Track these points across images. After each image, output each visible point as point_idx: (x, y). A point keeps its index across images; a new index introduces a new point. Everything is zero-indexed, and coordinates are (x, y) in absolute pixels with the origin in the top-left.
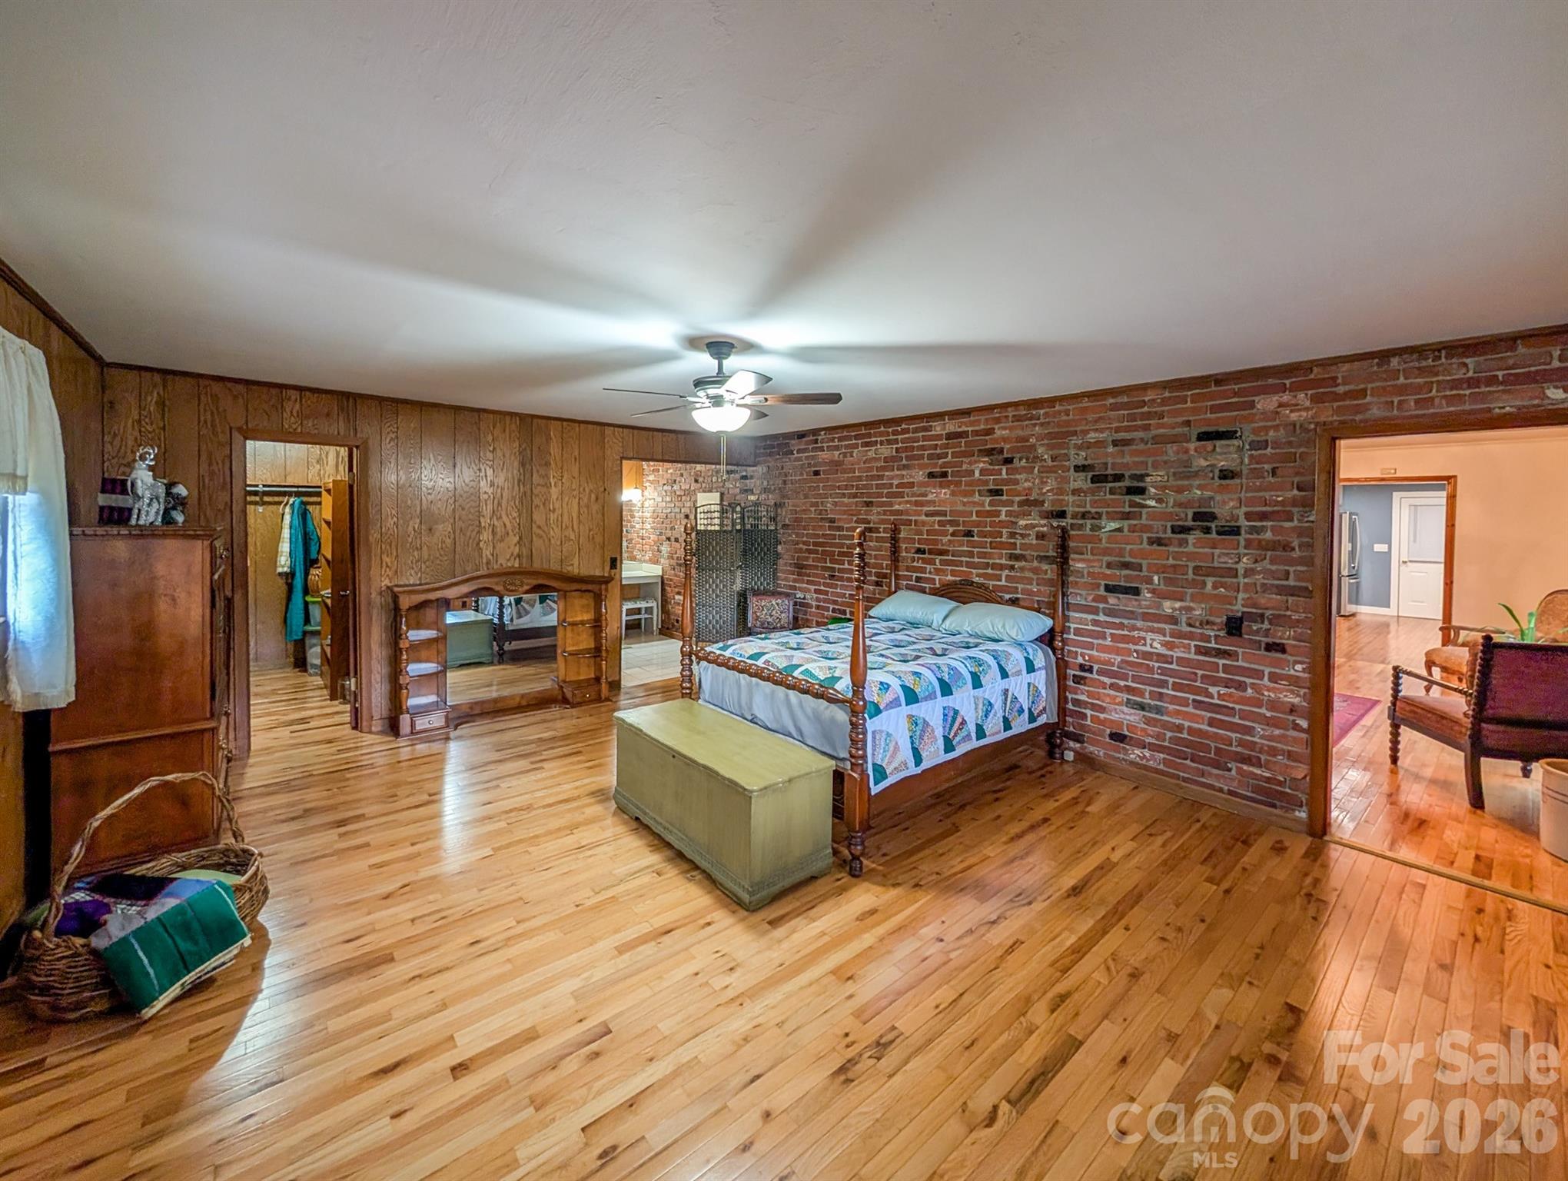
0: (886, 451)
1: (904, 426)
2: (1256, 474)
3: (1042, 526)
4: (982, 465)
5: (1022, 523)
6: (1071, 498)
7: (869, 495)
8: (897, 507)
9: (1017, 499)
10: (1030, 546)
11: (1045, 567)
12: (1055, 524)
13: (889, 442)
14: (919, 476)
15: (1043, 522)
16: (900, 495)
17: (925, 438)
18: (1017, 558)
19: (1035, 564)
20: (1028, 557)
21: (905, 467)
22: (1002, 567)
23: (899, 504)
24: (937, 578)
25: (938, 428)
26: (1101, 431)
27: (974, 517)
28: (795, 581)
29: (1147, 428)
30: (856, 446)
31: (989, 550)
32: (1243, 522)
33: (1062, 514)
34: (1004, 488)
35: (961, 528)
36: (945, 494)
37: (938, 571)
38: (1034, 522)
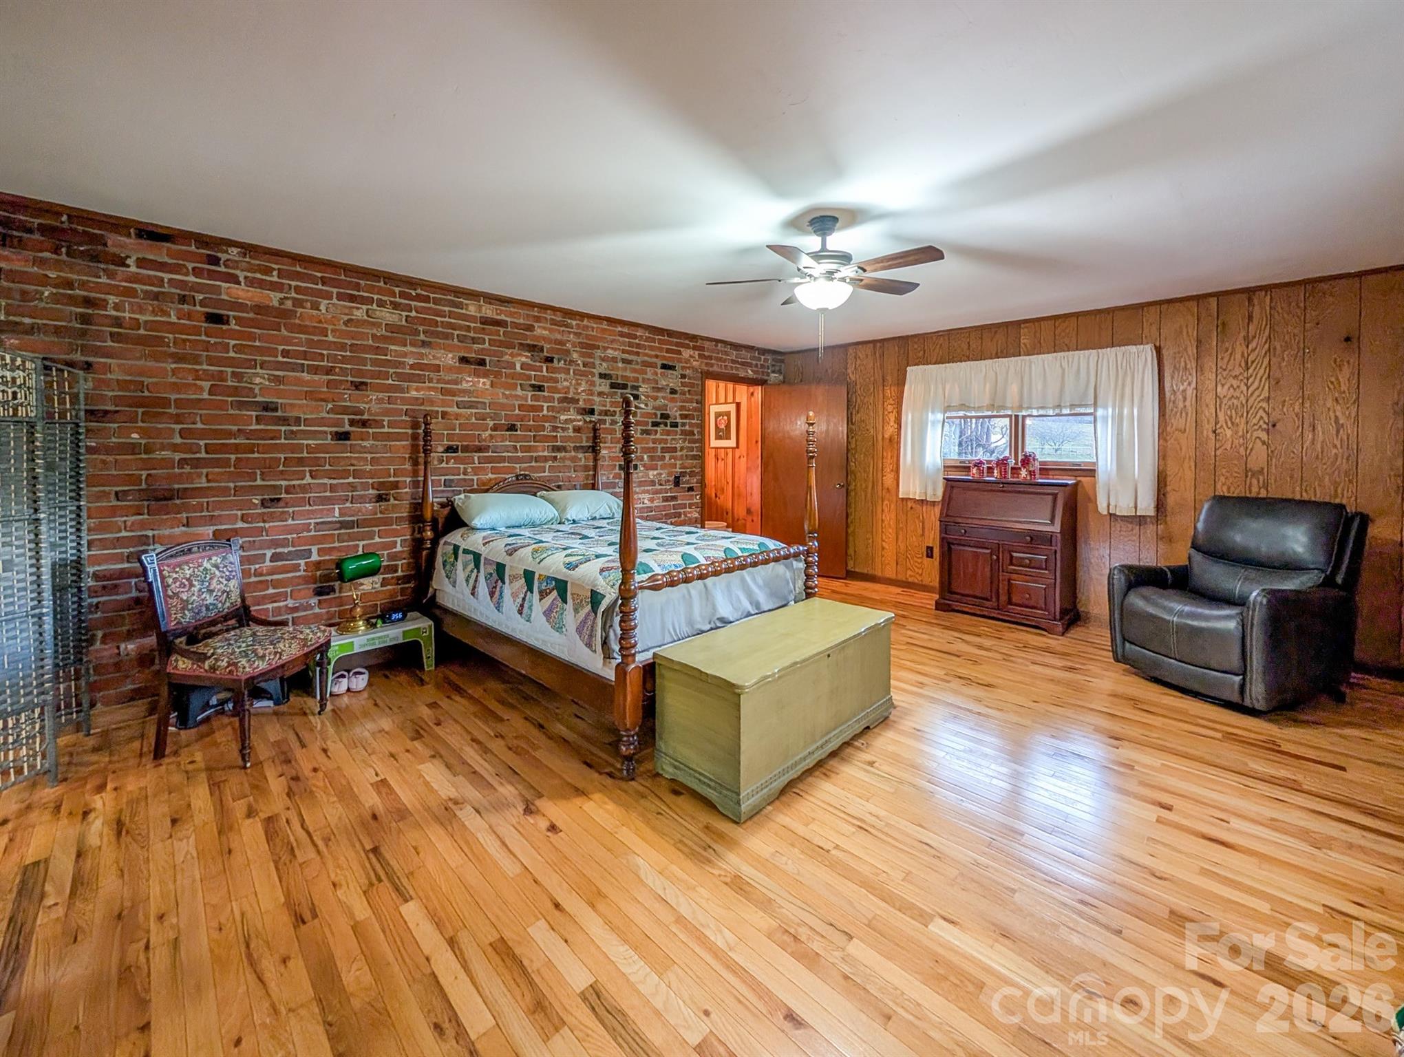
0: (388, 316)
1: (419, 291)
2: (683, 393)
3: (579, 421)
4: (524, 359)
5: (563, 418)
6: (597, 399)
7: (360, 373)
8: (414, 393)
9: (557, 396)
10: (569, 439)
11: (581, 455)
12: (588, 419)
13: (396, 306)
14: (449, 359)
15: (579, 417)
16: (420, 379)
17: (451, 315)
18: (559, 449)
19: (573, 454)
20: (568, 448)
21: (424, 344)
22: (546, 459)
23: (417, 390)
24: (475, 478)
25: (472, 309)
26: (615, 349)
27: (517, 412)
28: (143, 525)
29: (638, 354)
30: (328, 296)
31: (532, 443)
32: (678, 420)
33: (592, 412)
34: (546, 385)
35: (503, 422)
36: (484, 384)
37: (476, 471)
38: (571, 416)
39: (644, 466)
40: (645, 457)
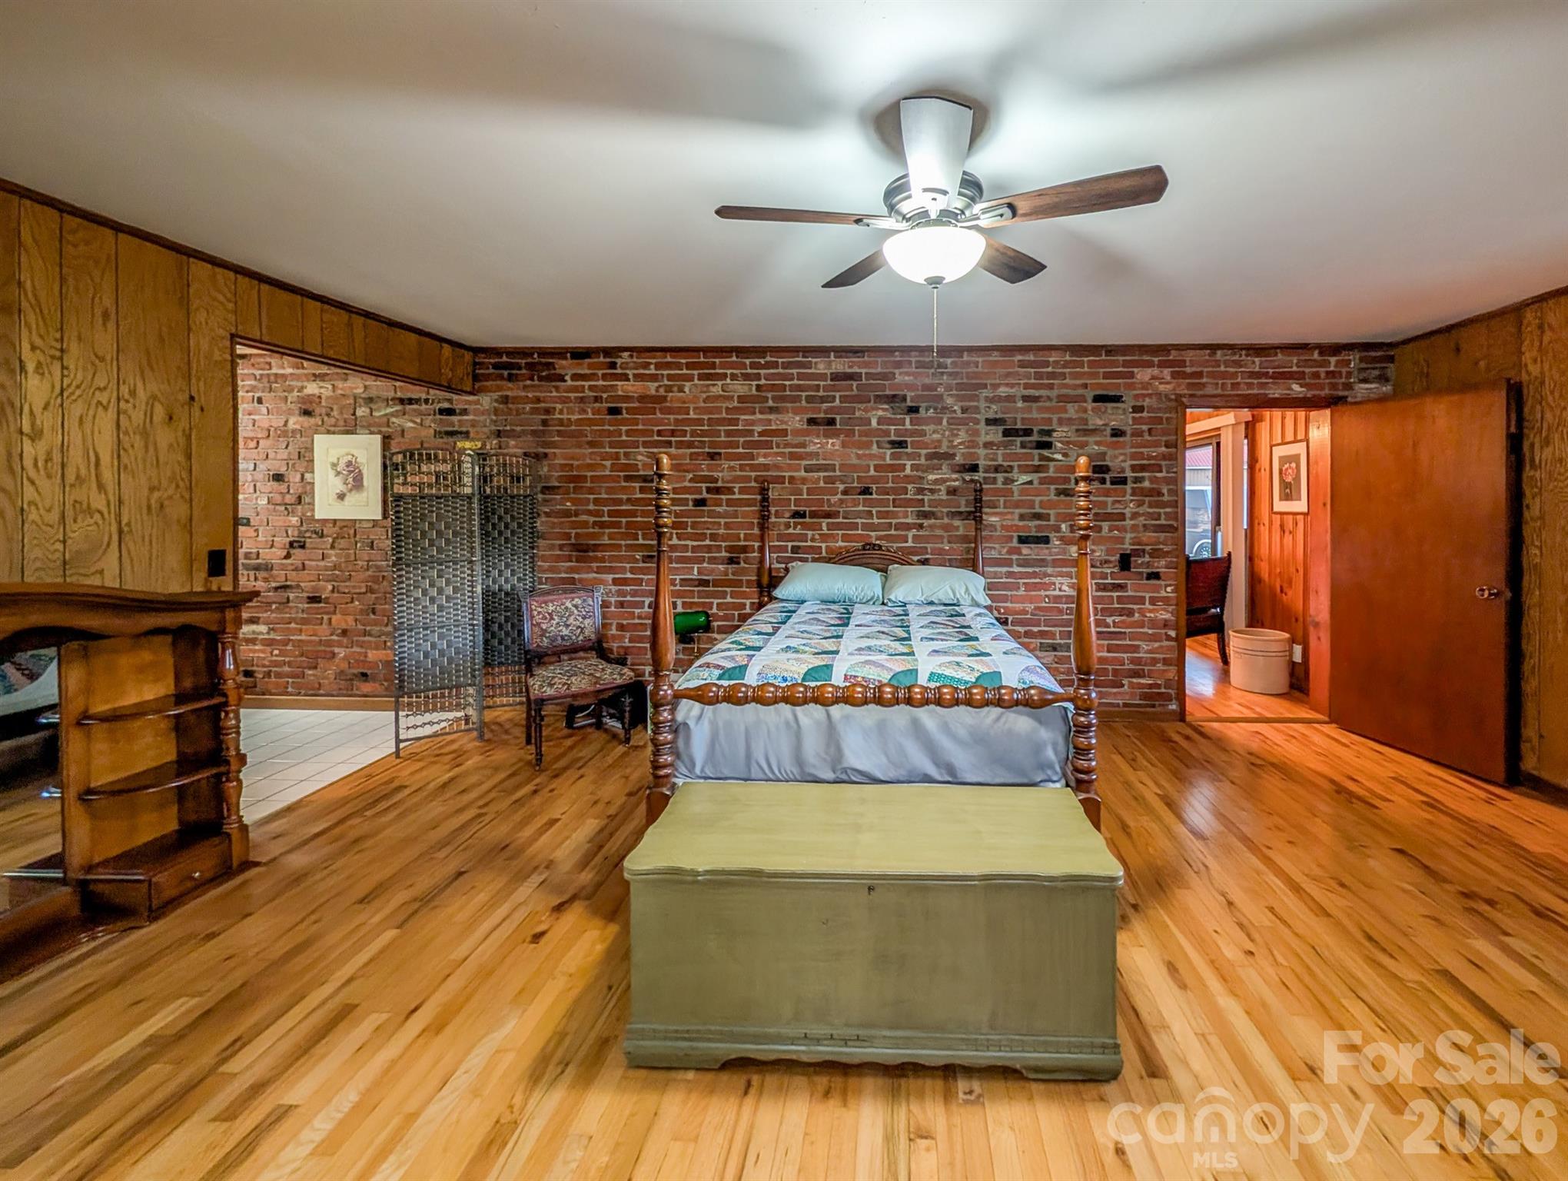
0: (740, 388)
1: (768, 359)
2: (1137, 434)
3: (954, 481)
4: (880, 413)
5: (931, 477)
6: (982, 452)
7: (712, 444)
8: (761, 460)
9: (924, 452)
10: (940, 503)
11: (957, 523)
12: (968, 478)
13: (747, 377)
14: (795, 421)
15: (954, 476)
16: (768, 445)
17: (800, 377)
18: (926, 515)
19: (946, 520)
20: (939, 514)
21: (771, 410)
22: (908, 527)
23: (765, 456)
24: (824, 545)
25: (820, 366)
26: (1012, 386)
27: (872, 472)
29: (1051, 387)
30: (690, 378)
31: (892, 509)
32: (1129, 474)
33: (974, 468)
34: (909, 440)
35: (855, 485)
36: (833, 444)
37: (824, 538)
38: (945, 476)
39: (1061, 539)
40: (1063, 526)
